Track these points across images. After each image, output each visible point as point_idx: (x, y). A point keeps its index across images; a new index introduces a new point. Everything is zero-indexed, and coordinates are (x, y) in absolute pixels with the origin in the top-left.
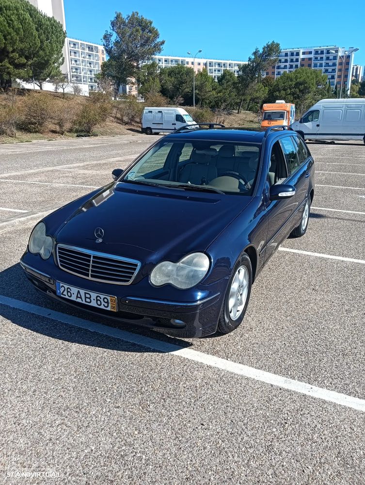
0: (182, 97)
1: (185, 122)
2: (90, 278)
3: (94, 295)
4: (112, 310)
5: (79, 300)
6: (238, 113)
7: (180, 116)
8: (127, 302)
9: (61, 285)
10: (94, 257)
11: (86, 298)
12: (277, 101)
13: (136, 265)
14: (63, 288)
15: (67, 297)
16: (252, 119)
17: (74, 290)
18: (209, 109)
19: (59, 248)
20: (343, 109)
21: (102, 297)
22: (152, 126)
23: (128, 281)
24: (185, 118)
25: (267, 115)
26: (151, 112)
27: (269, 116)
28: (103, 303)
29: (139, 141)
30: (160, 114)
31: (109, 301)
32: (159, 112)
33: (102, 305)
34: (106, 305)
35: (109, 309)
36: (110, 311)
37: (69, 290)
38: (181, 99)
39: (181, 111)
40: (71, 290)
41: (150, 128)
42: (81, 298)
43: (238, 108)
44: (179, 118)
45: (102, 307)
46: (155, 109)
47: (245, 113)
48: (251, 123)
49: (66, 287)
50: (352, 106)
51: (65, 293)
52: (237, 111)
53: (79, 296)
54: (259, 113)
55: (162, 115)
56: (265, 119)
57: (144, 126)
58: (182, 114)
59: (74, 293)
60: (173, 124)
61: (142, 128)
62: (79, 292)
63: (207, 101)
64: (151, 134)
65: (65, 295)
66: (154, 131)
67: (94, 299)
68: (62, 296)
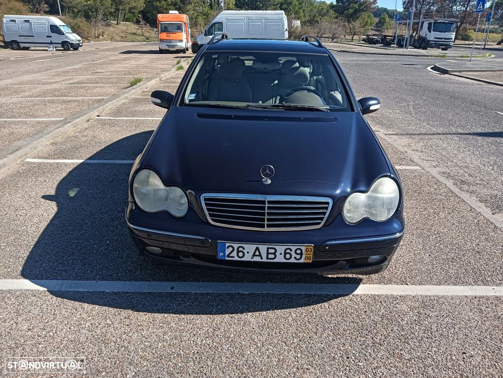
0: (46, 3)
1: (64, 34)
2: (266, 229)
3: (280, 249)
4: (307, 261)
5: (257, 259)
6: (117, 24)
7: (56, 26)
8: (327, 248)
9: (227, 245)
10: (269, 202)
11: (268, 253)
12: (170, 12)
13: (328, 203)
14: (231, 249)
15: (236, 258)
16: (135, 31)
17: (250, 248)
18: (84, 19)
19: (206, 199)
20: (245, 21)
21: (294, 248)
22: (19, 40)
23: (319, 223)
24: (62, 29)
25: (163, 26)
26: (14, 21)
27: (166, 28)
28: (294, 255)
29: (11, 59)
30: (27, 24)
31: (303, 252)
32: (26, 21)
33: (293, 257)
34: (298, 257)
35: (302, 261)
36: (304, 263)
37: (241, 249)
38: (45, 6)
39: (56, 21)
40: (244, 249)
41: (15, 42)
42: (260, 255)
43: (116, 19)
44: (54, 29)
45: (293, 260)
46: (19, 18)
47: (125, 25)
48: (135, 35)
49: (236, 246)
50: (253, 18)
51: (234, 254)
52: (115, 22)
53: (257, 253)
54: (142, 25)
55: (31, 24)
56: (163, 31)
57: (8, 39)
58: (58, 25)
59: (249, 252)
60: (47, 37)
61: (4, 42)
62: (257, 249)
63: (76, 10)
64: (19, 48)
65: (234, 257)
66: (22, 45)
67: (280, 254)
68: (227, 259)
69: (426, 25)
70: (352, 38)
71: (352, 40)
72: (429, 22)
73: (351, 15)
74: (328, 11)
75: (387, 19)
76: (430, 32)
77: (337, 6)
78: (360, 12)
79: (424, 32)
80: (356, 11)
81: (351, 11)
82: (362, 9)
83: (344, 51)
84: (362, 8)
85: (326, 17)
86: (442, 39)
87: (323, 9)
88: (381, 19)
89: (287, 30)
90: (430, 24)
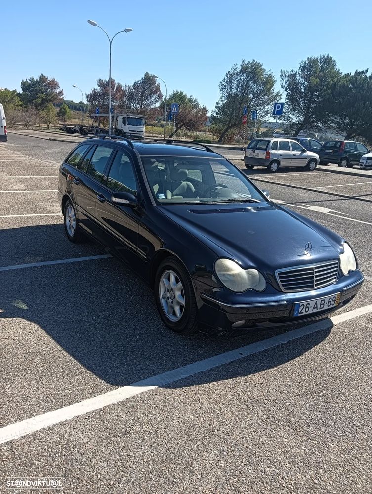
2: (315, 288)
4: (336, 305)
11: (321, 305)
13: (338, 263)
23: (336, 278)
28: (332, 302)
31: (336, 299)
33: (331, 305)
35: (334, 305)
62: (316, 303)
65: (303, 313)
67: (326, 303)
68: (299, 315)
69: (120, 119)
70: (48, 126)
71: (48, 128)
72: (122, 117)
73: (40, 104)
74: (12, 99)
75: (67, 109)
76: (125, 125)
77: (23, 95)
78: (47, 102)
79: (120, 125)
80: (44, 101)
81: (39, 100)
82: (50, 100)
83: (53, 140)
84: (49, 98)
85: (12, 105)
86: (135, 131)
87: (7, 96)
88: (61, 109)
89: (4, 118)
90: (124, 118)
